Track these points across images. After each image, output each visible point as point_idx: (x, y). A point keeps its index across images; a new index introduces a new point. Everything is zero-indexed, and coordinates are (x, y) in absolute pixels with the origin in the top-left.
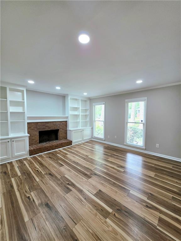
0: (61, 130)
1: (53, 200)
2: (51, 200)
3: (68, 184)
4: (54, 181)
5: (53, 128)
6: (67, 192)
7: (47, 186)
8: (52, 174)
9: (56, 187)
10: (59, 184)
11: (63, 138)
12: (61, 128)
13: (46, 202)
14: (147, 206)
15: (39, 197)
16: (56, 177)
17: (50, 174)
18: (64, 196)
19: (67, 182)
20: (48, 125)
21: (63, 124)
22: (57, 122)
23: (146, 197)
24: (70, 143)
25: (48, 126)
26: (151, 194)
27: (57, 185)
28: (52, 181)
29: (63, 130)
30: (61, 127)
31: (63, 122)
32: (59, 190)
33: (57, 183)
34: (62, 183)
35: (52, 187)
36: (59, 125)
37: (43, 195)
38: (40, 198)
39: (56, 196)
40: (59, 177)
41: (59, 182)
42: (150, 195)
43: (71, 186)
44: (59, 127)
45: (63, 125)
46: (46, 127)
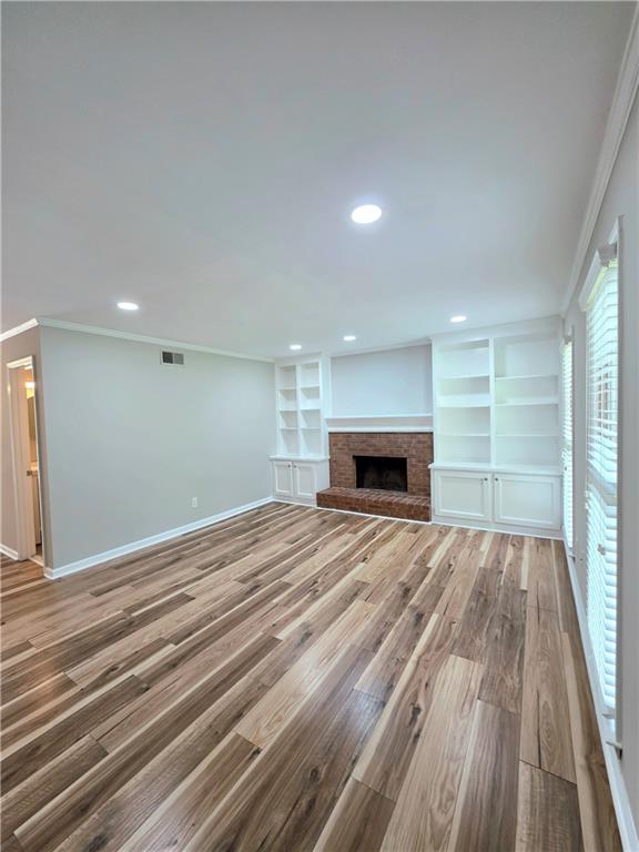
0: (414, 461)
5: (387, 451)
11: (420, 490)
12: (413, 456)
14: (113, 669)
20: (374, 441)
21: (419, 442)
22: (401, 436)
23: (141, 674)
24: (423, 513)
25: (374, 445)
26: (147, 689)
29: (419, 461)
30: (414, 452)
31: (421, 436)
36: (405, 446)
42: (145, 686)
44: (405, 451)
45: (421, 446)
46: (370, 446)
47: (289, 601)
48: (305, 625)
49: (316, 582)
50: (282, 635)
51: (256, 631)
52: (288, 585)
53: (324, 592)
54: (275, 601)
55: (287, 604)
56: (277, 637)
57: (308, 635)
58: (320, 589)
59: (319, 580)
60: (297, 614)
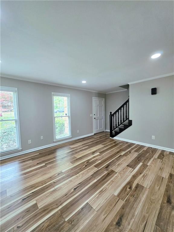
1: (159, 197)
2: (161, 200)
3: (130, 188)
4: (132, 207)
6: (142, 187)
7: (147, 215)
8: (118, 218)
9: (142, 201)
10: (135, 198)
13: (168, 205)
15: (169, 218)
16: (123, 208)
17: (119, 224)
18: (149, 189)
19: (128, 189)
27: (138, 201)
28: (133, 211)
32: (145, 196)
33: (135, 201)
34: (132, 195)
35: (144, 206)
37: (163, 213)
38: (170, 215)
39: (153, 196)
40: (121, 203)
41: (132, 199)
43: (132, 185)
47: (96, 161)
48: (93, 154)
49: (86, 166)
50: (98, 153)
51: (104, 155)
52: (96, 166)
53: (85, 162)
54: (100, 161)
55: (96, 160)
56: (99, 153)
57: (93, 153)
58: (86, 163)
59: (84, 166)
60: (94, 157)
